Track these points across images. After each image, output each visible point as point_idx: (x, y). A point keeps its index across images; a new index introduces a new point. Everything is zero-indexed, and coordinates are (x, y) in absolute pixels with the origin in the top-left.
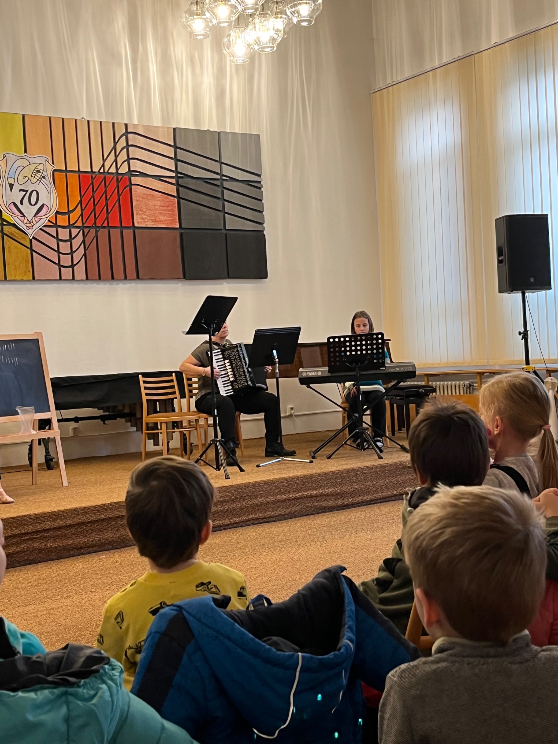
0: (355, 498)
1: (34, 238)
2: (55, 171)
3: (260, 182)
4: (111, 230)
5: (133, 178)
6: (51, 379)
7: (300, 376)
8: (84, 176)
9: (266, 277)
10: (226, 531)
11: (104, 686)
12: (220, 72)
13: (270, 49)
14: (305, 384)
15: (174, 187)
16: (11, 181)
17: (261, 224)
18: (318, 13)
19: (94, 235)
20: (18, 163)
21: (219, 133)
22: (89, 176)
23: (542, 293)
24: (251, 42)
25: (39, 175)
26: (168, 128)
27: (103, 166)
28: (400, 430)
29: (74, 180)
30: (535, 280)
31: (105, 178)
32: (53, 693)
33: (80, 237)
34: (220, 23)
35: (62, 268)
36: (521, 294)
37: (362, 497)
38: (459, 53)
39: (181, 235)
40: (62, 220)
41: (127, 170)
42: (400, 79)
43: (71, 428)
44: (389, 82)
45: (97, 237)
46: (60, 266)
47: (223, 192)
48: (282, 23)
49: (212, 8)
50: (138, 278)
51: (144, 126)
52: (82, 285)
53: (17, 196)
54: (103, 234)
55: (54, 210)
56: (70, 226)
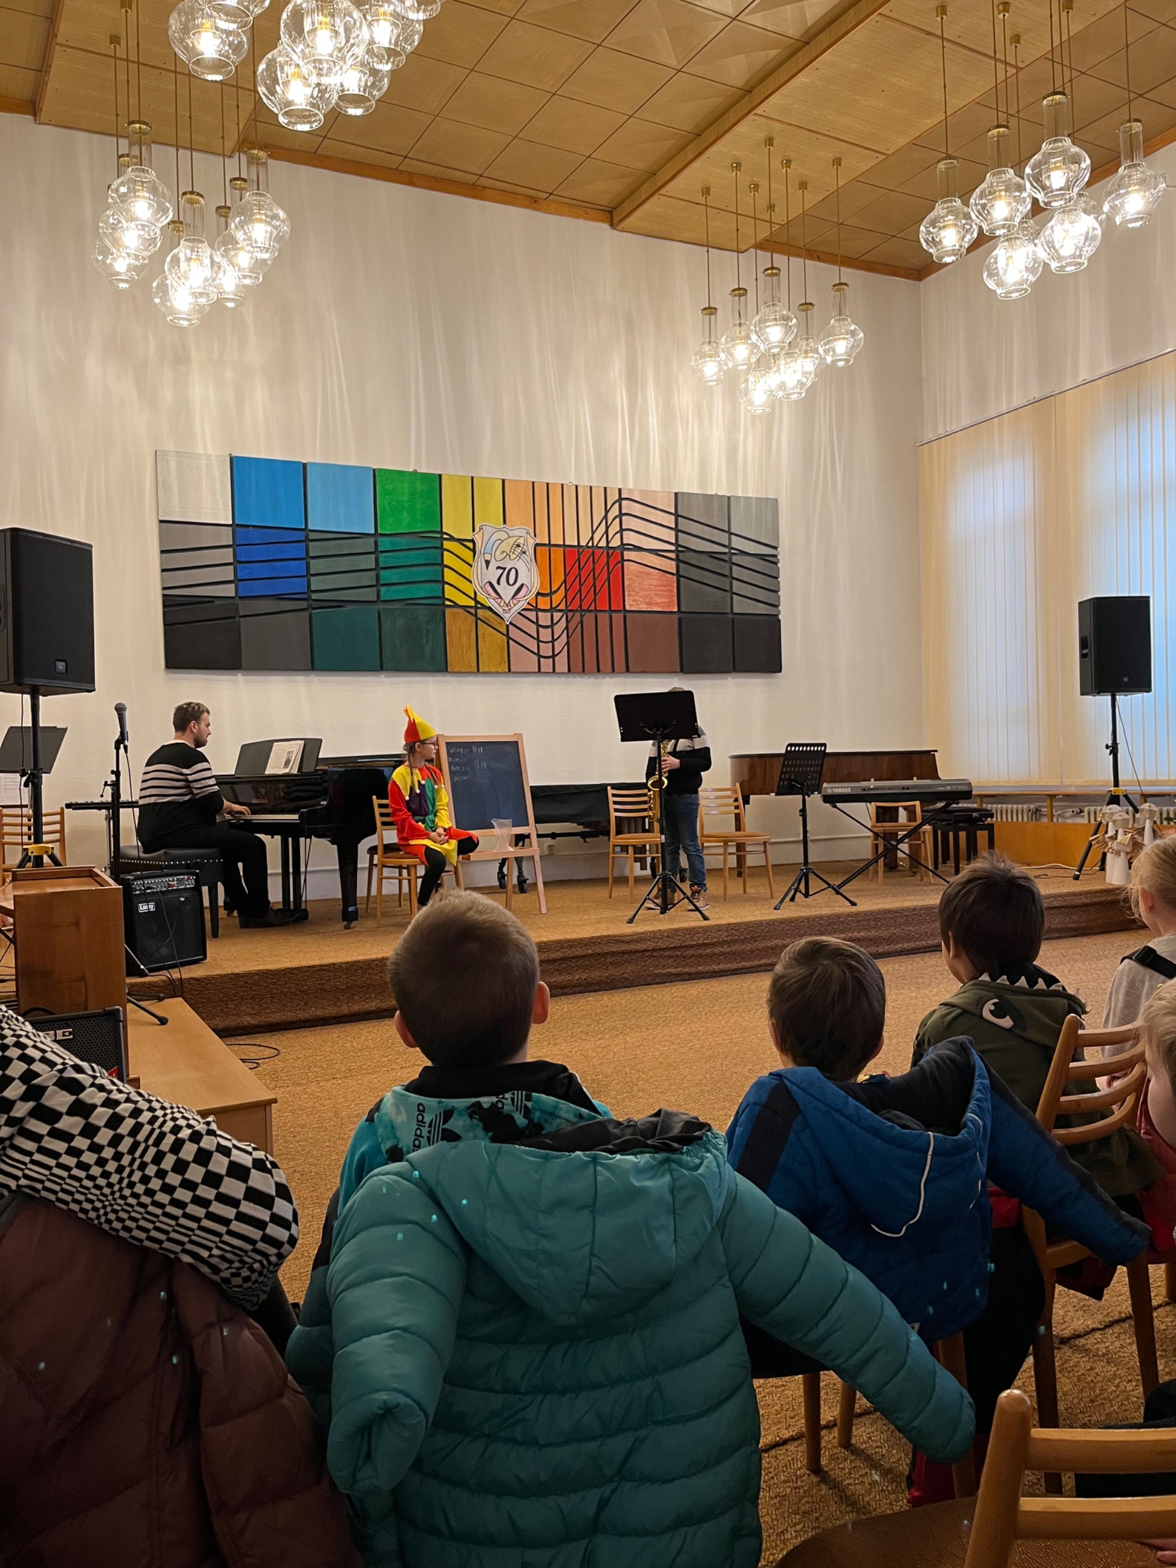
0: (892, 946)
1: (511, 623)
2: (537, 545)
3: (776, 556)
4: (599, 615)
5: (625, 553)
6: (531, 787)
7: (823, 793)
8: (569, 551)
9: (780, 671)
10: (734, 977)
11: (709, 1155)
12: (733, 425)
13: (796, 396)
14: (830, 803)
15: (674, 563)
16: (488, 557)
17: (777, 606)
18: (857, 351)
19: (579, 620)
20: (495, 537)
21: (729, 498)
22: (574, 551)
23: (1138, 697)
24: (773, 387)
25: (519, 550)
26: (669, 492)
27: (592, 538)
28: (944, 862)
29: (558, 555)
30: (1130, 679)
31: (593, 553)
32: (654, 1158)
33: (563, 623)
34: (738, 365)
35: (542, 659)
36: (1109, 698)
37: (900, 945)
38: (1035, 393)
39: (680, 620)
40: (544, 603)
41: (619, 543)
42: (955, 428)
43: (545, 846)
44: (941, 431)
45: (582, 622)
46: (539, 656)
47: (731, 569)
48: (812, 364)
49: (728, 348)
50: (628, 670)
51: (640, 490)
52: (563, 679)
53: (493, 574)
54: (589, 618)
55: (534, 591)
56: (552, 610)
